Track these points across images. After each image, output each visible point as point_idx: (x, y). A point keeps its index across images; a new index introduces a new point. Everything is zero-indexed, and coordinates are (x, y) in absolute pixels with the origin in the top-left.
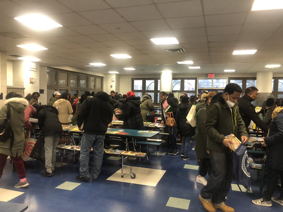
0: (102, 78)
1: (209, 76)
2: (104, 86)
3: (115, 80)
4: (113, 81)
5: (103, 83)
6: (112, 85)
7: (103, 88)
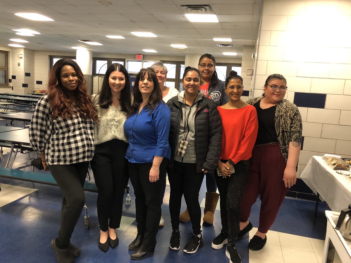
0: (6, 53)
1: (137, 57)
2: (10, 64)
3: (23, 56)
4: (21, 58)
5: (9, 60)
6: (20, 63)
7: (9, 67)
